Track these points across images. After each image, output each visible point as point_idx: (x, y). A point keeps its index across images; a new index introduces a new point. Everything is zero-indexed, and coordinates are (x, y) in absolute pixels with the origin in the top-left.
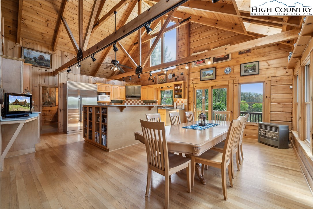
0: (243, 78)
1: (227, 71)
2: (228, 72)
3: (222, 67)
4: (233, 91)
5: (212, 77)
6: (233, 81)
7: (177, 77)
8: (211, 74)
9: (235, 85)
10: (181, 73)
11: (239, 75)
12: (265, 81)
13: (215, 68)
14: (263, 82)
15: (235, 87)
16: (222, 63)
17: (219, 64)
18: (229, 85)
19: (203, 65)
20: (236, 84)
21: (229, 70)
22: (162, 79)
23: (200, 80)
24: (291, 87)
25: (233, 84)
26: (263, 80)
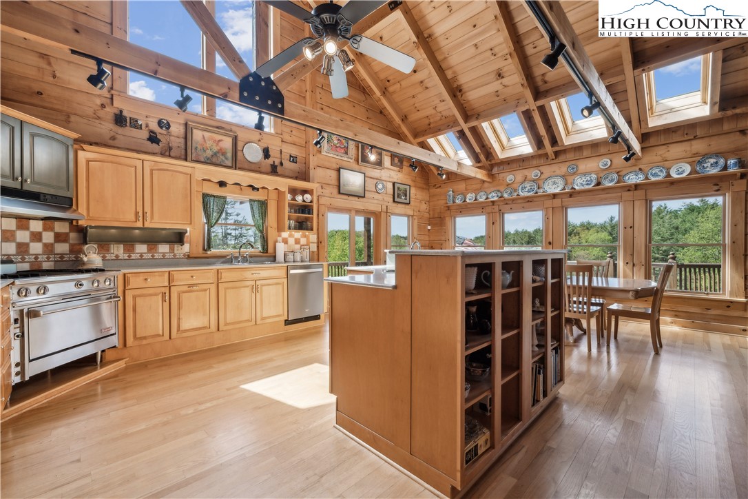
0: (395, 205)
2: (380, 189)
3: (372, 177)
4: (386, 224)
5: (361, 192)
6: (386, 208)
7: (277, 163)
8: (359, 184)
9: (388, 214)
10: (291, 156)
12: (412, 216)
13: (365, 174)
14: (408, 216)
15: (388, 217)
16: (373, 170)
17: (369, 170)
18: (382, 213)
22: (216, 149)
23: (339, 193)
24: (429, 227)
25: (387, 212)
26: (411, 213)
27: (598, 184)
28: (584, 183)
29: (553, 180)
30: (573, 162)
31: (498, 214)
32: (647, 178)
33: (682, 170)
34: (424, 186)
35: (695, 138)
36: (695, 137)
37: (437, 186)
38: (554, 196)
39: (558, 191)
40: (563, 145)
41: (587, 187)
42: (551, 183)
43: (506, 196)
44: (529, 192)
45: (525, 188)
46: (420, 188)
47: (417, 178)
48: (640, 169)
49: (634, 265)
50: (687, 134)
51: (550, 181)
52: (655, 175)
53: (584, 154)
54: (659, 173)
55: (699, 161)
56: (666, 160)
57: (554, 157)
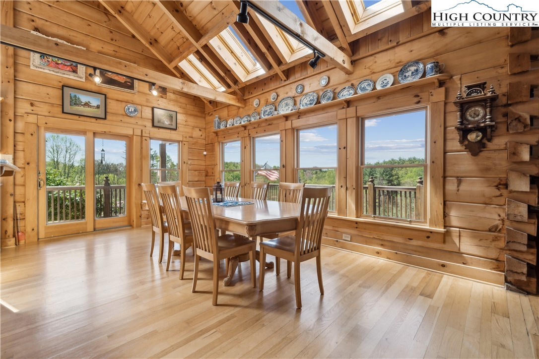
0: (155, 130)
1: (130, 110)
2: (131, 112)
3: (119, 99)
4: (142, 148)
5: (100, 113)
6: (140, 131)
8: (96, 105)
9: (144, 138)
11: (150, 124)
12: (182, 141)
13: (105, 95)
14: (178, 142)
15: (144, 142)
16: (119, 92)
17: (114, 92)
18: (135, 137)
19: (72, 77)
20: (146, 138)
21: (135, 111)
23: (63, 112)
24: (205, 153)
25: (142, 136)
26: (181, 139)
27: (318, 102)
28: (308, 103)
29: (286, 102)
30: (300, 83)
31: (248, 138)
32: (356, 93)
33: (386, 81)
34: (199, 114)
35: (398, 45)
36: (397, 43)
37: (210, 113)
38: (287, 117)
39: (289, 112)
40: (286, 63)
41: (310, 106)
42: (284, 105)
43: (253, 120)
44: (268, 115)
45: (266, 111)
46: (191, 115)
47: (188, 106)
48: (352, 85)
49: (347, 188)
50: (391, 41)
51: (284, 103)
52: (363, 89)
53: (309, 73)
54: (367, 88)
55: (401, 70)
56: (374, 73)
57: (285, 79)
